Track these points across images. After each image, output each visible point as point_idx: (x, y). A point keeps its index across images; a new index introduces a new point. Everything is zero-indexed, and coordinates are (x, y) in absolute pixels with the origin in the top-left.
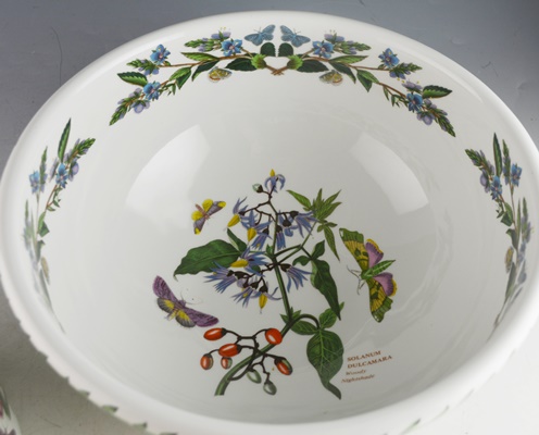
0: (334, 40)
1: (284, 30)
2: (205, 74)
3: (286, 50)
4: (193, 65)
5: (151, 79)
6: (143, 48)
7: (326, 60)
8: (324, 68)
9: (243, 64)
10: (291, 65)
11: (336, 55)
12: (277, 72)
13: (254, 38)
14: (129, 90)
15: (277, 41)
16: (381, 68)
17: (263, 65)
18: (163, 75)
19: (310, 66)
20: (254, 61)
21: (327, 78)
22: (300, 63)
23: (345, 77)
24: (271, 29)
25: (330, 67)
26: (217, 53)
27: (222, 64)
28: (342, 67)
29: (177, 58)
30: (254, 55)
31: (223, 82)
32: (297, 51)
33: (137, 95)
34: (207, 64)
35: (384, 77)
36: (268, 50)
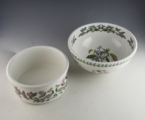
0: (109, 26)
1: (102, 25)
2: (91, 31)
3: (102, 28)
4: (89, 30)
5: (84, 31)
6: (83, 27)
8: (108, 31)
9: (96, 30)
10: (103, 30)
11: (109, 29)
12: (101, 31)
13: (98, 26)
14: (81, 32)
15: (101, 27)
16: (116, 30)
17: (99, 30)
18: (85, 31)
19: (106, 30)
20: (98, 30)
21: (108, 32)
23: (111, 32)
24: (100, 25)
25: (108, 30)
26: (93, 28)
27: (93, 30)
28: (110, 30)
29: (87, 29)
31: (93, 33)
32: (104, 28)
33: (82, 33)
34: (91, 30)
35: (116, 31)
36: (100, 28)
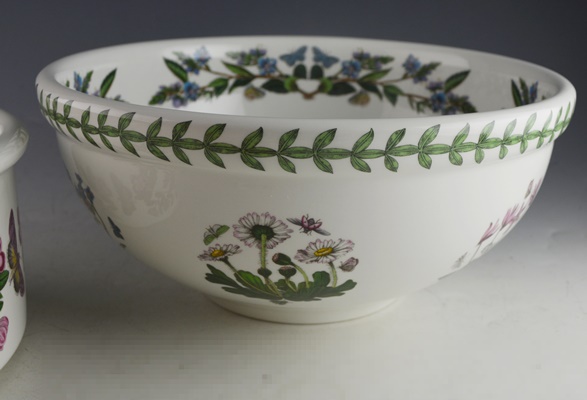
0: (361, 57)
1: (316, 51)
2: (240, 91)
3: (317, 73)
4: (231, 77)
5: (192, 78)
6: (190, 48)
7: (355, 80)
8: (350, 90)
9: (277, 85)
10: (321, 89)
11: (363, 73)
12: (308, 96)
13: (289, 59)
14: (171, 80)
15: (309, 62)
16: (405, 77)
17: (295, 88)
18: (202, 79)
19: (338, 88)
20: (287, 85)
21: (355, 100)
22: (329, 85)
23: (373, 97)
24: (303, 50)
25: (358, 87)
26: (254, 70)
27: (258, 83)
28: (369, 86)
29: (217, 67)
30: (287, 77)
31: (258, 103)
32: (329, 72)
33: (176, 88)
34: (244, 80)
35: (408, 86)
36: (300, 72)
